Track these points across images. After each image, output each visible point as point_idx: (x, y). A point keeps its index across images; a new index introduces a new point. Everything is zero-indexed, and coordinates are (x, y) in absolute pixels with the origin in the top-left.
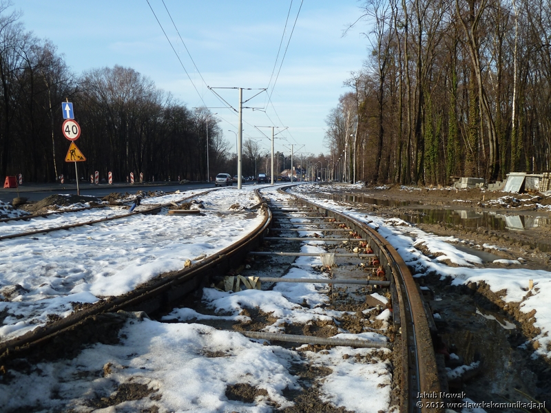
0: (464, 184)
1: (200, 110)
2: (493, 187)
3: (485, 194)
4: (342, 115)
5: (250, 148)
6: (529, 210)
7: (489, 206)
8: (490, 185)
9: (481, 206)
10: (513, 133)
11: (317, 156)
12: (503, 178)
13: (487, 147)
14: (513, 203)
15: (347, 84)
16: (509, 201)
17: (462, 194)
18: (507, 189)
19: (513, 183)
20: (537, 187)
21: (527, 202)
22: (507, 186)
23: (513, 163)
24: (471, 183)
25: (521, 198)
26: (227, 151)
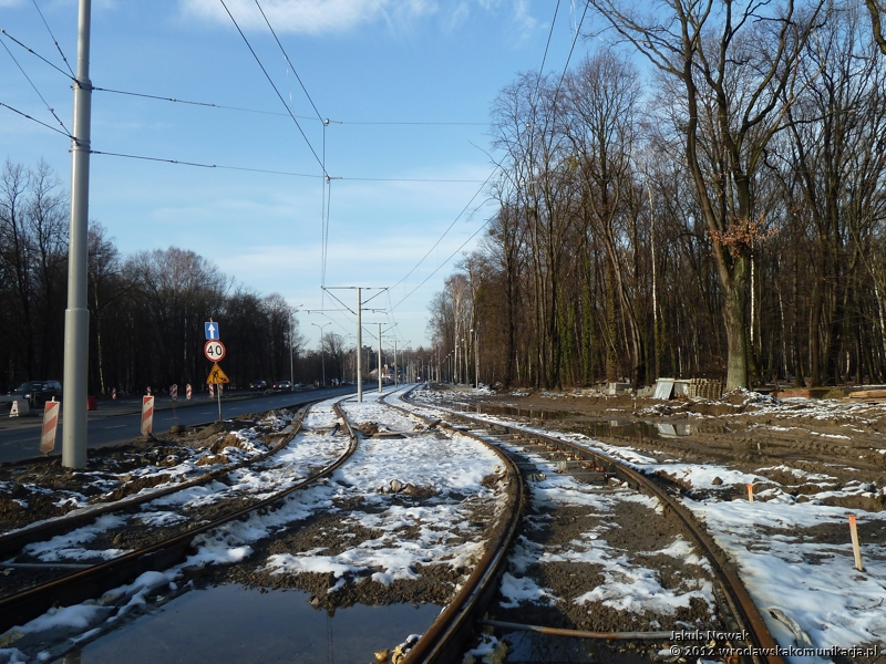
0: (612, 390)
1: (271, 298)
2: (643, 392)
3: (636, 401)
4: (449, 301)
5: (332, 344)
6: (680, 418)
7: (644, 415)
8: (639, 391)
9: (636, 415)
10: (656, 326)
11: (415, 349)
12: (653, 383)
13: (631, 345)
14: (666, 411)
15: (459, 266)
16: (661, 409)
17: (612, 402)
18: (656, 396)
19: (662, 389)
20: (686, 393)
21: (678, 410)
22: (657, 392)
23: (657, 359)
24: (620, 388)
25: (672, 405)
26: (301, 347)
